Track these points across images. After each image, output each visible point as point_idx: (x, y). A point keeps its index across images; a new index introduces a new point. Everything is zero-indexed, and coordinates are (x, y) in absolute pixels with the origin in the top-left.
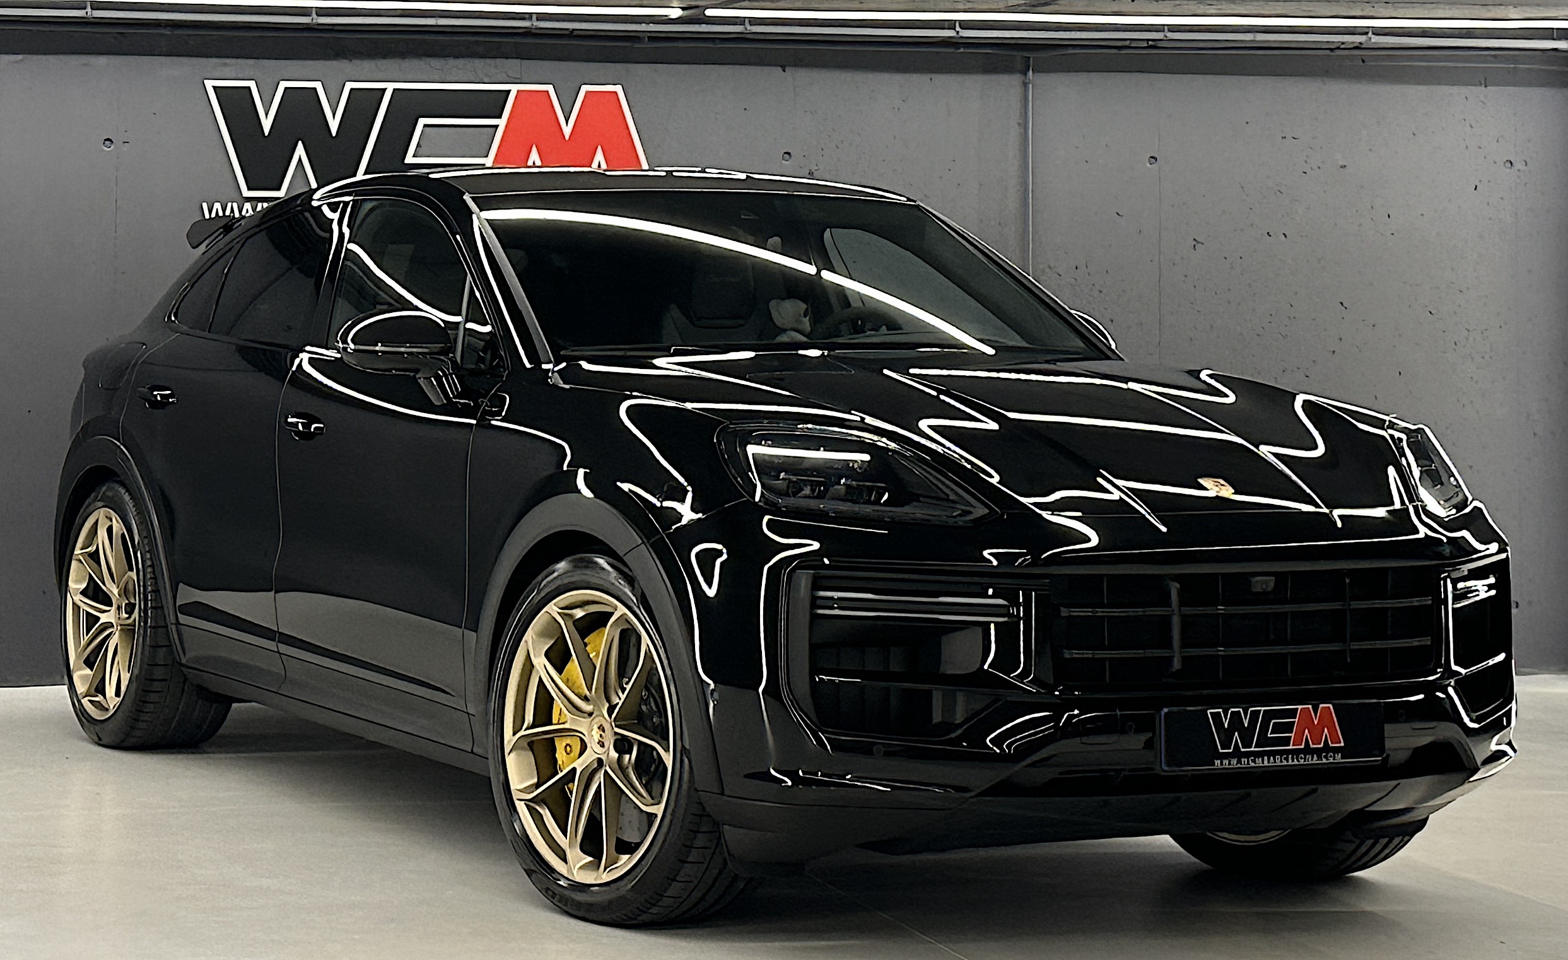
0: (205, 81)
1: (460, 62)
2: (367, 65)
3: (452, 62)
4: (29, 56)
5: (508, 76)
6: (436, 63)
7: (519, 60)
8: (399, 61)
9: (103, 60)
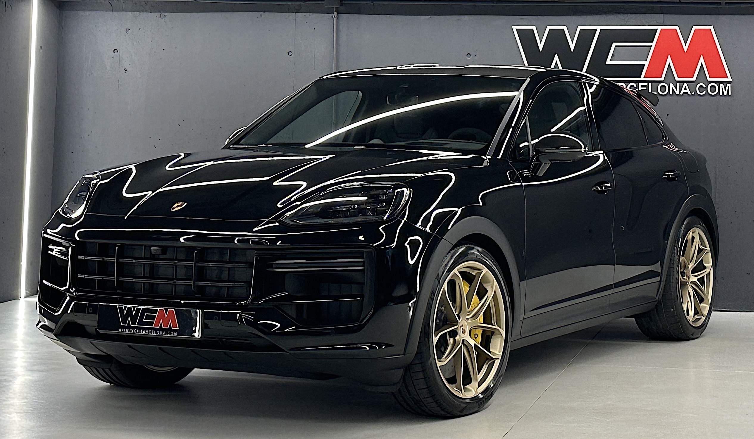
0: (513, 27)
1: (633, 16)
2: (589, 18)
3: (629, 16)
4: (432, 16)
5: (657, 22)
6: (621, 16)
7: (662, 15)
8: (604, 16)
9: (466, 18)
